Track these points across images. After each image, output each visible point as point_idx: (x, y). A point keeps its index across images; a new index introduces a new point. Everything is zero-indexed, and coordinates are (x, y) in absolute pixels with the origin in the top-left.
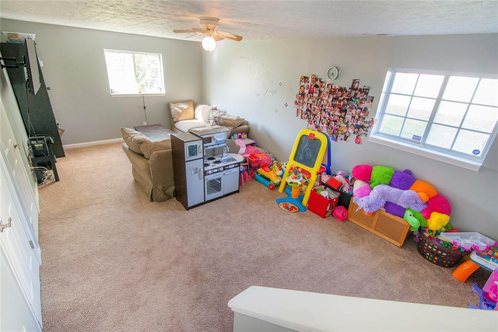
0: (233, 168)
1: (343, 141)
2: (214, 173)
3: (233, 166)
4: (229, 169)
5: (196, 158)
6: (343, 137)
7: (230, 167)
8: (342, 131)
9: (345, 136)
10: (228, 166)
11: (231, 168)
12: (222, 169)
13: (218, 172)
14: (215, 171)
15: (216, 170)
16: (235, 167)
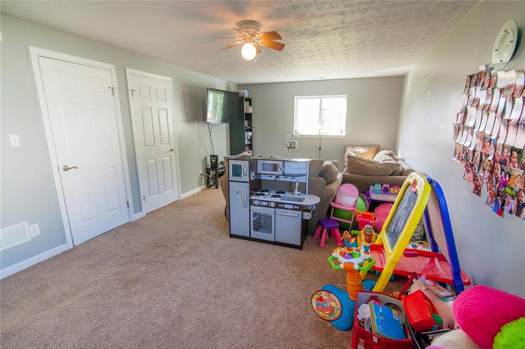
0: (291, 209)
1: (514, 215)
2: (262, 206)
3: (291, 207)
4: (283, 208)
5: (240, 180)
6: (513, 204)
7: (286, 206)
8: (512, 189)
9: (518, 201)
10: (283, 204)
11: (288, 209)
12: (273, 205)
13: (267, 206)
14: (264, 203)
15: (266, 204)
16: (294, 209)
